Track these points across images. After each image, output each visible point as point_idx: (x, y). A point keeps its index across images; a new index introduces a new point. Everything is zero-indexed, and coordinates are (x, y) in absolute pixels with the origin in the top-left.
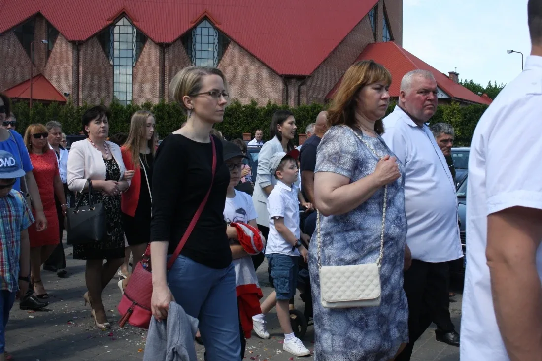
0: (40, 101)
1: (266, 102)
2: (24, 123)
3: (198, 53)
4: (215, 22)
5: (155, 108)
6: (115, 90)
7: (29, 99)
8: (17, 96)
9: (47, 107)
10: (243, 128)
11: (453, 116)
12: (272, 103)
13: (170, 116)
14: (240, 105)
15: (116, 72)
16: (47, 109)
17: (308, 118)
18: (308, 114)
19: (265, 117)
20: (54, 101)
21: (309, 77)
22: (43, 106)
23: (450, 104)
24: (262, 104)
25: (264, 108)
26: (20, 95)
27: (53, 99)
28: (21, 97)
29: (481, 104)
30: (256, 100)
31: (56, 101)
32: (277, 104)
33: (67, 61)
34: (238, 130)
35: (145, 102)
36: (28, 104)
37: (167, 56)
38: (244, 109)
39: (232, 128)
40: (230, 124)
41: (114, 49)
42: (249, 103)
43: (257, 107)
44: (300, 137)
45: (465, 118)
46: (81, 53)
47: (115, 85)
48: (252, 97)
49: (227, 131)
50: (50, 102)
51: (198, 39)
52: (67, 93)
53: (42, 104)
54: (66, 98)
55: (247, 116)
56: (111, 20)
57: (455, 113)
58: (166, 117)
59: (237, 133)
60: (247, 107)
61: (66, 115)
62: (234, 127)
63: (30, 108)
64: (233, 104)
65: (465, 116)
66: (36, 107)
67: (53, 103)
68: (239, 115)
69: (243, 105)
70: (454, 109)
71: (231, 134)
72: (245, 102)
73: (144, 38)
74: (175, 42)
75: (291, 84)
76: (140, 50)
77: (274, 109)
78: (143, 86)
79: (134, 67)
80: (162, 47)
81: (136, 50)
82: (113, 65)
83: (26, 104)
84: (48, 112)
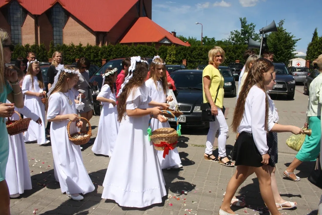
1: (87, 44)
3: (54, 20)
4: (62, 5)
5: (31, 47)
10: (76, 56)
11: (172, 51)
12: (89, 45)
15: (12, 29)
17: (106, 52)
18: (107, 50)
19: (86, 51)
21: (108, 32)
23: (171, 46)
24: (84, 45)
25: (85, 47)
29: (184, 46)
30: (82, 43)
32: (92, 45)
34: (73, 58)
35: (26, 44)
37: (38, 21)
38: (76, 47)
39: (70, 56)
40: (69, 54)
41: (10, 17)
42: (79, 45)
43: (82, 47)
45: (177, 52)
48: (80, 42)
49: (68, 58)
51: (54, 13)
55: (77, 51)
56: (8, 2)
57: (173, 50)
58: (37, 51)
59: (72, 59)
60: (77, 47)
64: (71, 45)
65: (177, 51)
68: (73, 50)
69: (75, 45)
70: (173, 48)
71: (70, 59)
72: (77, 44)
73: (26, 12)
74: (42, 14)
75: (100, 35)
76: (25, 18)
77: (90, 47)
78: (27, 36)
79: (22, 26)
80: (36, 17)
81: (23, 18)
82: (10, 25)
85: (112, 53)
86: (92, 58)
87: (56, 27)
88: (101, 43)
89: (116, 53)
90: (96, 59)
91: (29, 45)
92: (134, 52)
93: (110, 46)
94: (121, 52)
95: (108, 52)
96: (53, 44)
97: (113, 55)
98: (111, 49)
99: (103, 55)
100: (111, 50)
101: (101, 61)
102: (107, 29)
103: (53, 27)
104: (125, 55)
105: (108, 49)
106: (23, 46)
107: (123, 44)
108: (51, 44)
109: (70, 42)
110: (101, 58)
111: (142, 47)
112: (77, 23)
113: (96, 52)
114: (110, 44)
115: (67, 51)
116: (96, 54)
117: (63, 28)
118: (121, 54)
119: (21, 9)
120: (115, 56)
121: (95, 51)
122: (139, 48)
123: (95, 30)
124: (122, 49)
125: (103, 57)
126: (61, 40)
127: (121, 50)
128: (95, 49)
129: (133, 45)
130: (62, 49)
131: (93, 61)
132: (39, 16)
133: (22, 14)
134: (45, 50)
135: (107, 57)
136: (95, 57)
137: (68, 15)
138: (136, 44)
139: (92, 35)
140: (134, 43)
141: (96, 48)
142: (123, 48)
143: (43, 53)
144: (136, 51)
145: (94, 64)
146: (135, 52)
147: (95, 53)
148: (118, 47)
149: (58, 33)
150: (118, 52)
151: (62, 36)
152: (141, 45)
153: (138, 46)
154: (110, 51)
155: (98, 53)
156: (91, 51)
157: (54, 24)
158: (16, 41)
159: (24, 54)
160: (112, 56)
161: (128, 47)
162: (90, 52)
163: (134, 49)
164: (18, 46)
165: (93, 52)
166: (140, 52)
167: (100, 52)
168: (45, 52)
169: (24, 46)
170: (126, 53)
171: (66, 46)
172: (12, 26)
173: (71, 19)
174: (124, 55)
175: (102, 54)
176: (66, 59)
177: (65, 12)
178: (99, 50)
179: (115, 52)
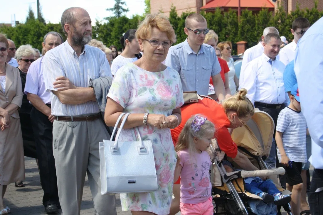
0: (250, 8)
2: (233, 32)
7: (236, 8)
8: (224, 5)
9: (257, 15)
16: (257, 16)
20: (264, 8)
22: (253, 14)
26: (227, 4)
27: (263, 6)
28: (228, 5)
31: (266, 8)
36: (237, 13)
50: (260, 8)
53: (251, 12)
54: (273, 3)
63: (239, 16)
67: (263, 9)
83: (235, 13)
84: (258, 20)
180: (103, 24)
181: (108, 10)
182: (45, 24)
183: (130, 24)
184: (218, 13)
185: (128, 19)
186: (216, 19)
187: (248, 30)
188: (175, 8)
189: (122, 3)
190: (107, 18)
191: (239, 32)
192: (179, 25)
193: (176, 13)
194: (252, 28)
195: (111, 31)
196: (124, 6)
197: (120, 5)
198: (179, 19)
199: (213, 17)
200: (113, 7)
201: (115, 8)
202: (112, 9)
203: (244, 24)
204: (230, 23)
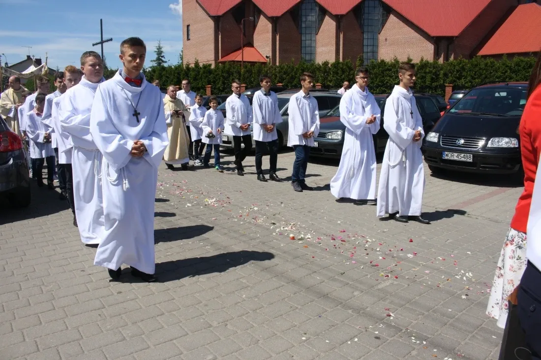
0: (249, 62)
1: (420, 59)
3: (366, 21)
5: (331, 65)
6: (302, 52)
7: (241, 62)
8: (233, 59)
9: (253, 67)
12: (425, 59)
13: (343, 72)
14: (398, 61)
15: (303, 38)
17: (454, 72)
18: (454, 68)
20: (259, 62)
21: (457, 37)
22: (251, 66)
24: (416, 60)
25: (417, 64)
26: (235, 59)
30: (411, 58)
32: (429, 60)
33: (268, 32)
35: (324, 61)
36: (241, 65)
37: (342, 24)
40: (390, 76)
41: (301, 22)
42: (406, 60)
44: (446, 87)
46: (278, 25)
47: (303, 48)
48: (408, 55)
49: (387, 82)
50: (256, 62)
51: (366, 10)
52: (268, 56)
54: (266, 59)
58: (340, 72)
61: (267, 72)
62: (393, 79)
63: (242, 67)
64: (393, 61)
66: (246, 67)
72: (403, 59)
73: (323, 12)
74: (347, 13)
75: (441, 43)
76: (321, 21)
77: (425, 64)
78: (323, 48)
79: (317, 34)
80: (338, 18)
81: (319, 21)
82: (301, 34)
83: (239, 65)
84: (254, 70)
85: (464, 73)
86: (428, 83)
87: (368, 32)
88: (442, 56)
89: (473, 74)
90: (434, 84)
91: (328, 63)
92: (506, 72)
93: (460, 60)
94: (481, 71)
95: (458, 71)
96: (362, 60)
97: (466, 78)
98: (463, 66)
99: (447, 78)
100: (463, 68)
101: (443, 88)
102: (455, 31)
103: (363, 33)
104: (488, 76)
105: (457, 68)
106: (319, 65)
107: (485, 57)
108: (360, 60)
109: (393, 56)
110: (444, 83)
111: (522, 61)
112: (402, 24)
113: (436, 72)
114: (462, 58)
115: (386, 70)
116: (436, 76)
117: (379, 34)
118: (481, 75)
119: (317, 9)
120: (469, 78)
121: (434, 71)
122: (518, 65)
123: (433, 33)
124: (483, 66)
125: (448, 80)
126: (375, 52)
127: (480, 69)
128: (434, 68)
129: (505, 58)
130: (379, 68)
131: (430, 88)
132: (342, 16)
133: (319, 15)
134: (352, 70)
135: (455, 81)
136: (433, 80)
137: (388, 10)
138: (511, 55)
139: (428, 42)
140: (507, 54)
141: (435, 65)
142: (486, 65)
143: (349, 75)
144: (511, 69)
145: (430, 92)
146: (509, 71)
147: (433, 74)
148: (476, 63)
149: (370, 42)
150: (476, 72)
151: (377, 46)
152: (522, 58)
153: (516, 59)
154: (460, 71)
155: (439, 75)
156: (427, 71)
157: (366, 29)
158: (308, 57)
159: (321, 76)
160: (464, 79)
161: (494, 62)
162: (425, 73)
163: (507, 66)
164: (313, 65)
165: (430, 72)
166: (519, 70)
167: (442, 72)
168: (352, 72)
169: (321, 63)
170: (491, 73)
171: (385, 63)
172: (303, 35)
173: (392, 18)
174: (486, 77)
175: (445, 75)
176: (384, 84)
177: (383, 7)
178: (441, 69)
179: (470, 71)
180: (147, 70)
181: (151, 61)
182: (108, 70)
183: (167, 71)
184: (227, 66)
185: (165, 67)
186: (226, 69)
187: (247, 78)
188: (198, 60)
189: (162, 57)
190: (151, 67)
191: (241, 78)
192: (201, 73)
193: (198, 64)
194: (250, 76)
195: (153, 76)
196: (163, 59)
197: (160, 58)
198: (201, 68)
199: (224, 67)
200: (155, 59)
201: (157, 60)
202: (154, 61)
203: (245, 72)
204: (235, 72)
